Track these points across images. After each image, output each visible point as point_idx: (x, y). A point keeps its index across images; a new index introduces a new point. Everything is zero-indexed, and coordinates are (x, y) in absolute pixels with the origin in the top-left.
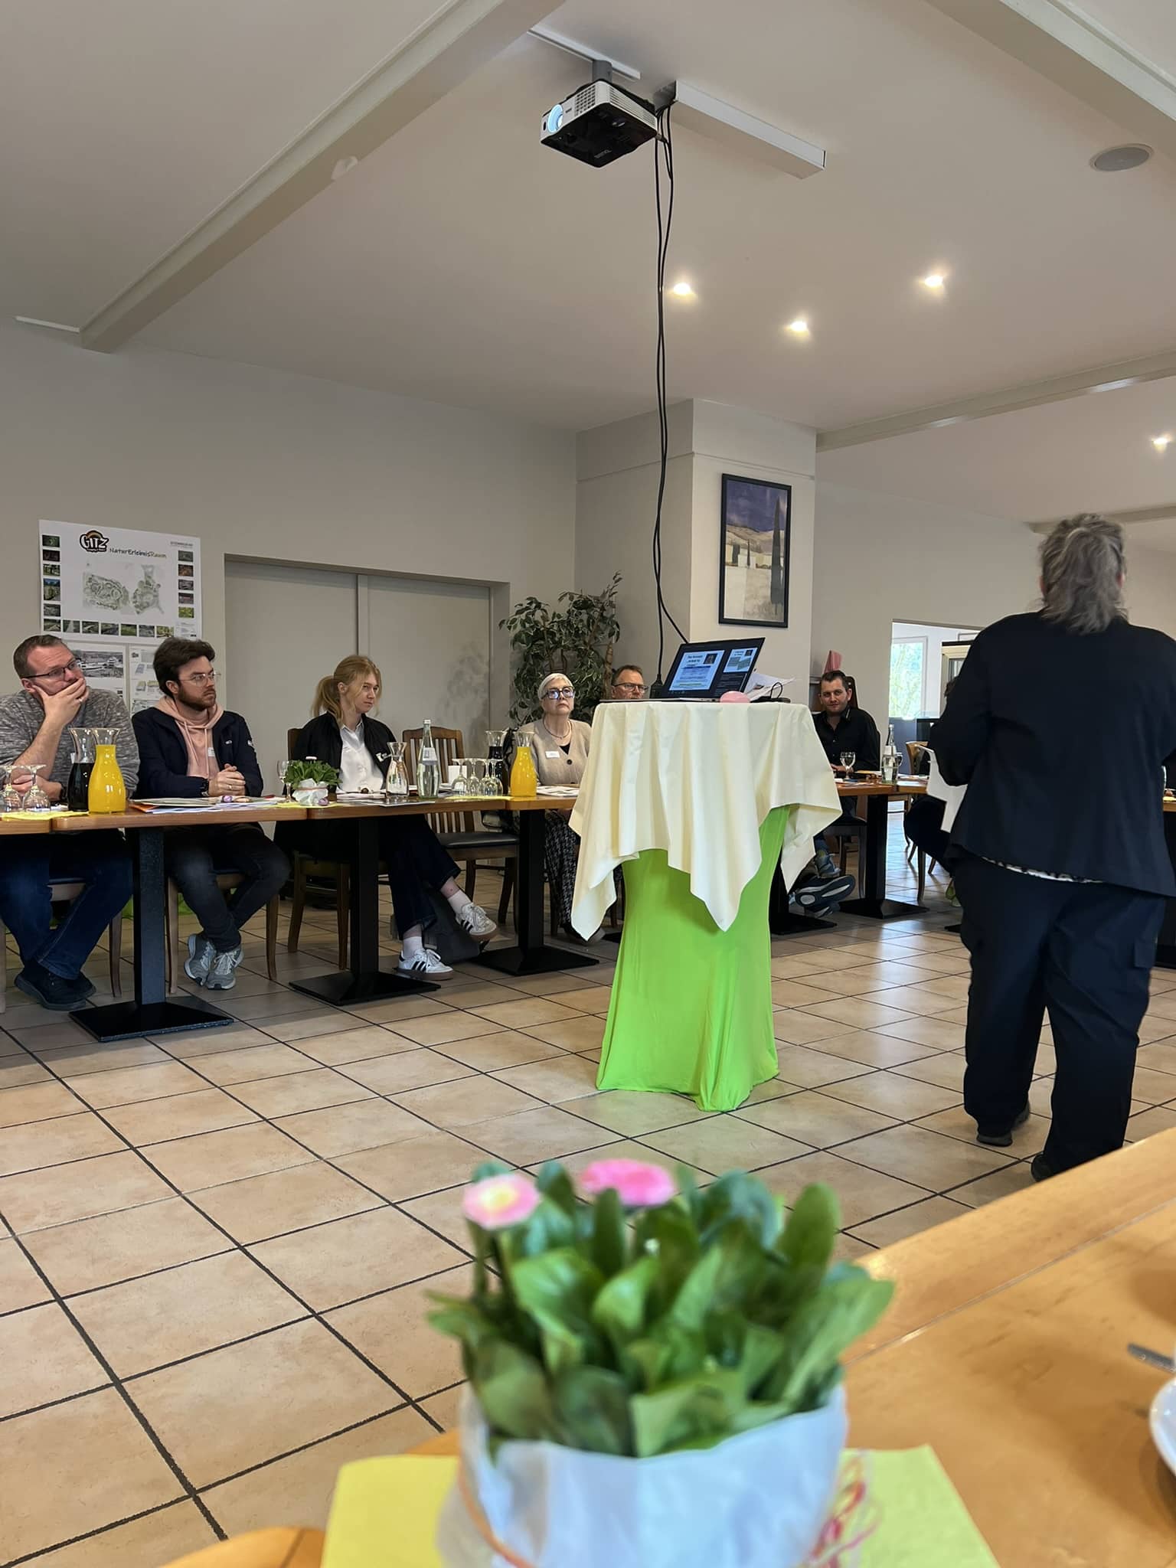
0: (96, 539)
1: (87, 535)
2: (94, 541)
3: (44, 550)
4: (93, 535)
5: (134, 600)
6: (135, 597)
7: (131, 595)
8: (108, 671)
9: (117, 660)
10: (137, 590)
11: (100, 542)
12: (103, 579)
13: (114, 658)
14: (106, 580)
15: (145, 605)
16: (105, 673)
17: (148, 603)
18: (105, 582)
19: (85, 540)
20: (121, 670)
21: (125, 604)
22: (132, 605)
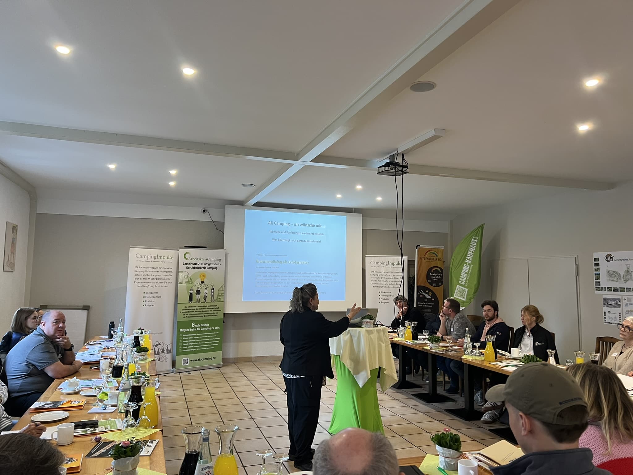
0: (610, 257)
1: (607, 256)
2: (609, 257)
3: (595, 263)
4: (609, 255)
5: (623, 278)
6: (623, 277)
7: (622, 276)
8: (616, 305)
9: (619, 301)
10: (624, 274)
11: (611, 258)
12: (612, 271)
13: (618, 301)
14: (613, 271)
15: (627, 280)
16: (615, 306)
17: (628, 279)
18: (613, 272)
19: (607, 257)
20: (620, 305)
21: (620, 280)
22: (623, 280)
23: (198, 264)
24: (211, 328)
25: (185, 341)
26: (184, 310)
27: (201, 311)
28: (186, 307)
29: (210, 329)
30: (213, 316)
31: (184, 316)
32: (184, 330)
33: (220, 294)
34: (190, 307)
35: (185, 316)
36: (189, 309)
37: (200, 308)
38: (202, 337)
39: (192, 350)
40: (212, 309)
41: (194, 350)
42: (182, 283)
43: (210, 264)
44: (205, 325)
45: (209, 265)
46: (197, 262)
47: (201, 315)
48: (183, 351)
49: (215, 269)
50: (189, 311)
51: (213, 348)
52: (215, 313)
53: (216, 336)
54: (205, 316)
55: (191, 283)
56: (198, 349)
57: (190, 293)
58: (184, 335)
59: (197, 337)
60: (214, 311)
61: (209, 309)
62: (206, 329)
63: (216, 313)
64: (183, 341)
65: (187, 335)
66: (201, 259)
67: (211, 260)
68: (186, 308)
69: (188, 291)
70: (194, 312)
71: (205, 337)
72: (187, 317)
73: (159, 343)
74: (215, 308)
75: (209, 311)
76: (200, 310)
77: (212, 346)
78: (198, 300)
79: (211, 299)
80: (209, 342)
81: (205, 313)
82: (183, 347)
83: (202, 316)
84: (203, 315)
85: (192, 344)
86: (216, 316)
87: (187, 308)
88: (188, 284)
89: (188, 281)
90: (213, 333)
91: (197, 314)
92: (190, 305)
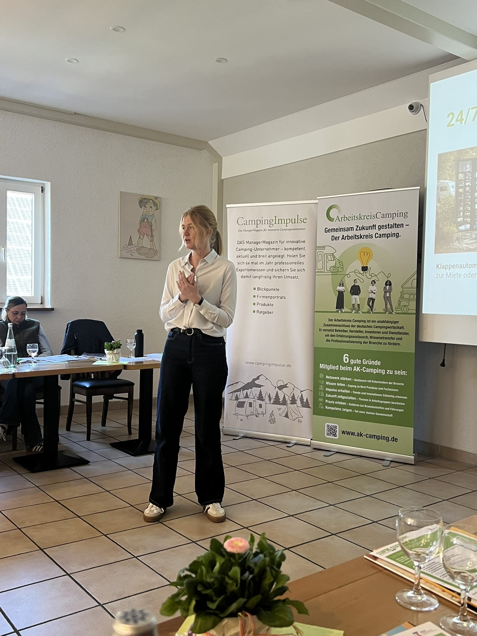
23: (355, 229)
24: (386, 372)
25: (330, 390)
26: (327, 325)
27: (361, 332)
28: (332, 320)
29: (383, 372)
30: (390, 344)
31: (327, 338)
32: (329, 367)
33: (406, 296)
34: (339, 321)
35: (330, 338)
36: (336, 326)
37: (362, 324)
38: (365, 387)
39: (344, 410)
40: (386, 328)
41: (348, 410)
42: (323, 270)
43: (380, 227)
44: (371, 363)
45: (379, 229)
46: (353, 224)
47: (362, 340)
48: (326, 407)
49: (395, 238)
50: (338, 328)
51: (392, 415)
52: (393, 339)
53: (397, 390)
54: (370, 343)
55: (340, 270)
56: (356, 411)
57: (339, 292)
58: (327, 377)
59: (355, 387)
60: (390, 333)
61: (381, 327)
62: (375, 371)
63: (398, 339)
64: (327, 389)
65: (333, 378)
66: (363, 218)
67: (383, 217)
68: (331, 323)
69: (334, 288)
70: (346, 331)
71: (373, 388)
72: (332, 340)
73: (285, 384)
74: (395, 328)
75: (379, 332)
76: (362, 329)
77: (389, 412)
78: (356, 306)
79: (384, 307)
80: (381, 402)
81: (371, 337)
82: (326, 401)
83: (365, 343)
84: (366, 340)
85: (344, 398)
86: (397, 346)
87: (333, 323)
88: (333, 273)
89: (334, 267)
90: (390, 383)
91: (353, 337)
92: (340, 315)
